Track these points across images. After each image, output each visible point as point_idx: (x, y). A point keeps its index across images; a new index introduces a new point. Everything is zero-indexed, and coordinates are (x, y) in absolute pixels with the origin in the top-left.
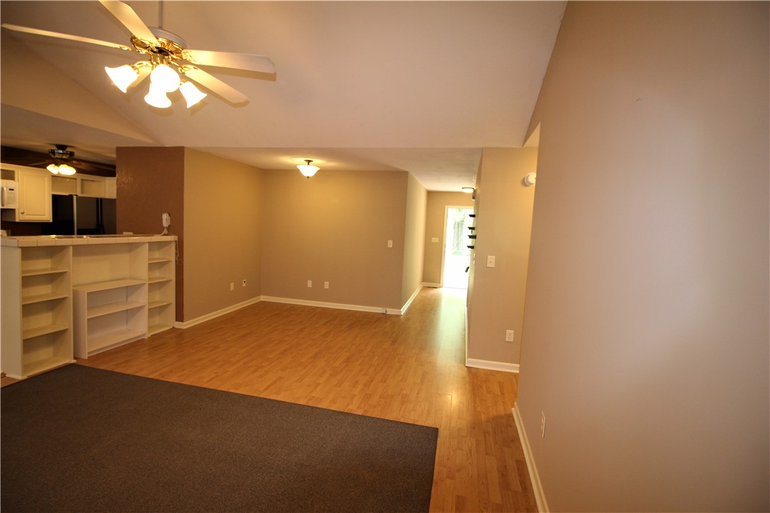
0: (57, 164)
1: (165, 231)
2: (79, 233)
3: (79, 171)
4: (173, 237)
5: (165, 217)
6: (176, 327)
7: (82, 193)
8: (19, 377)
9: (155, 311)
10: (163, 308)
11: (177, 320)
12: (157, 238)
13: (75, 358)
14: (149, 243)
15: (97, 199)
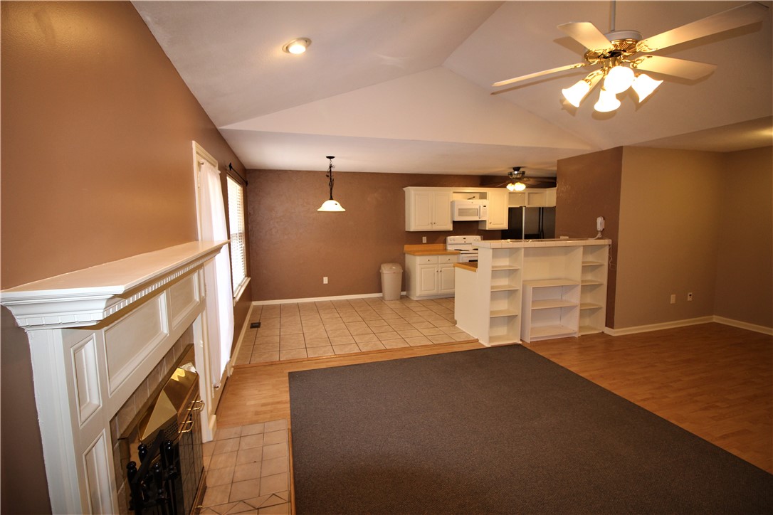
0: (513, 183)
1: (599, 235)
2: (525, 238)
3: (528, 186)
4: (606, 240)
5: (600, 221)
6: (605, 332)
7: (529, 204)
8: (487, 345)
9: (586, 312)
10: (594, 311)
11: (606, 326)
12: (591, 242)
13: (521, 340)
14: (584, 246)
15: (540, 208)
